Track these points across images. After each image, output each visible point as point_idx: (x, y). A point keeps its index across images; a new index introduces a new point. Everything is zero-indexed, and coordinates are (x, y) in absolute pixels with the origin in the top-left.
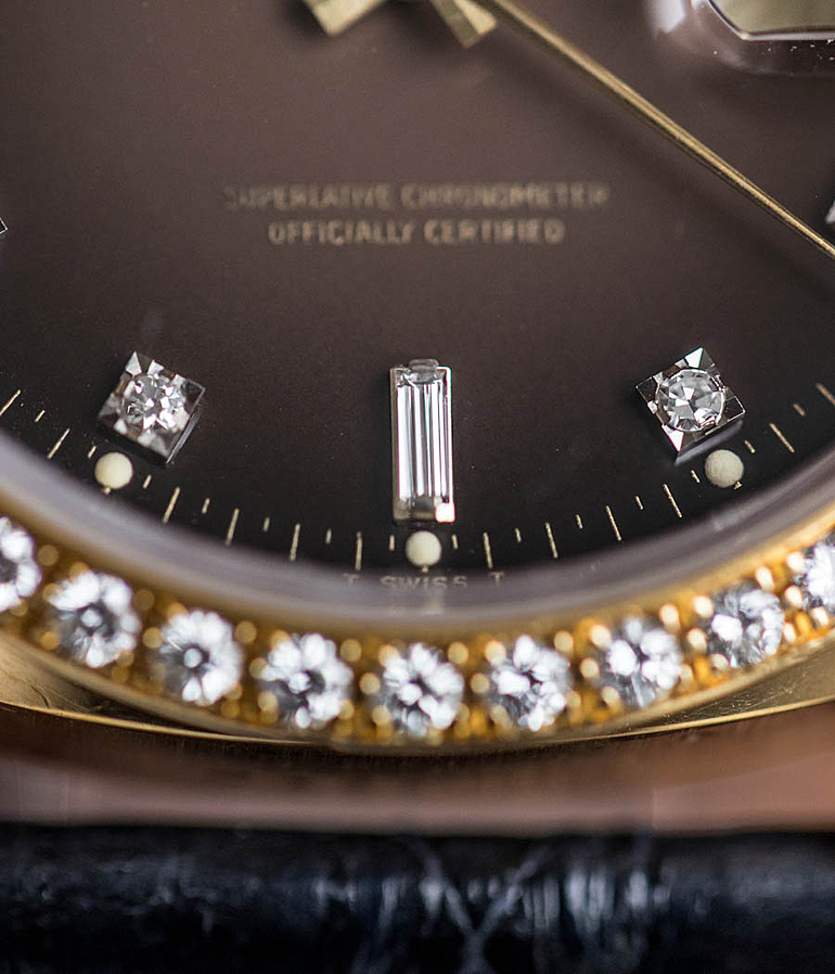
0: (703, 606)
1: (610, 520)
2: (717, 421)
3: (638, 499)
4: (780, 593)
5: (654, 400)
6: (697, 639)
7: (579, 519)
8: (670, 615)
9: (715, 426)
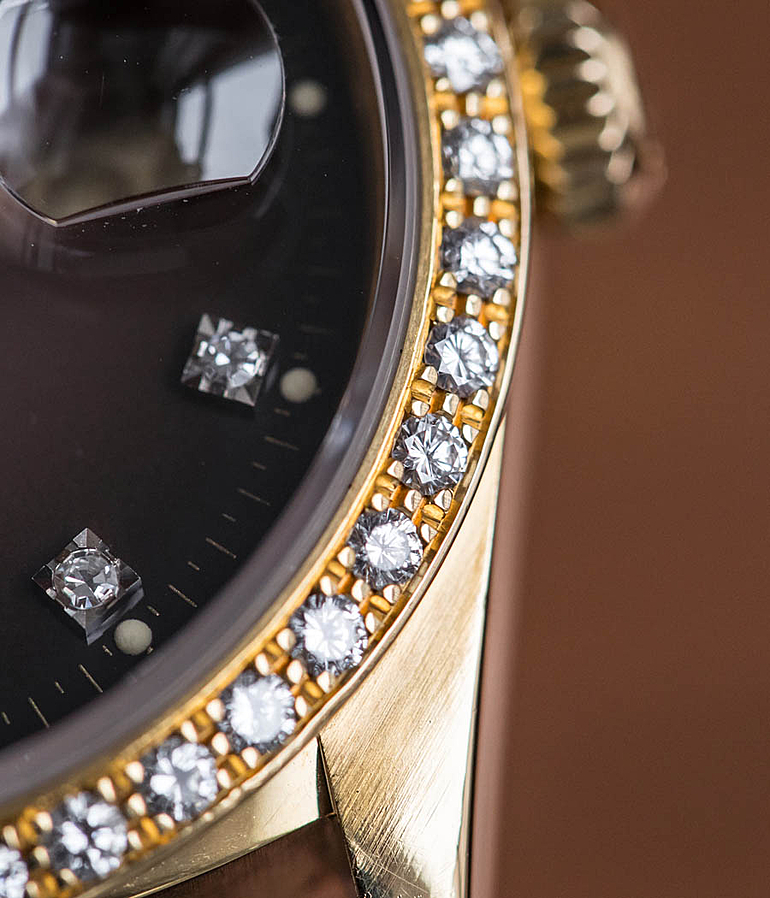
0: (136, 772)
1: (34, 711)
2: (116, 592)
3: (57, 684)
4: (207, 743)
5: (51, 587)
6: (137, 804)
7: (5, 716)
8: (106, 787)
9: (114, 598)
